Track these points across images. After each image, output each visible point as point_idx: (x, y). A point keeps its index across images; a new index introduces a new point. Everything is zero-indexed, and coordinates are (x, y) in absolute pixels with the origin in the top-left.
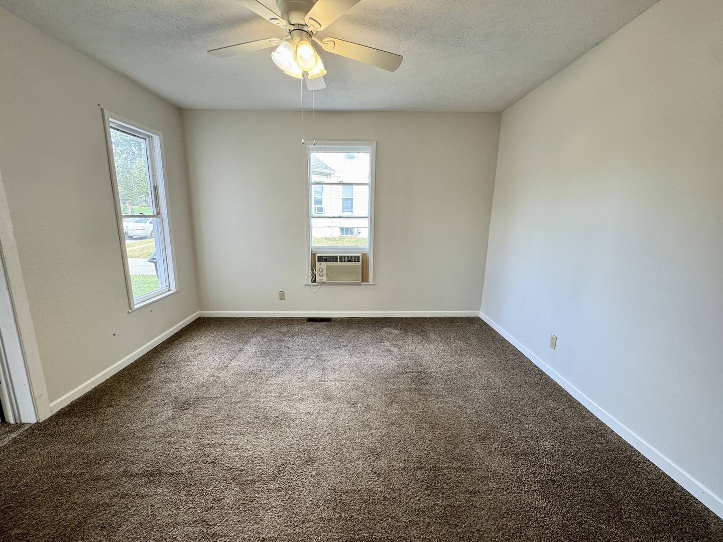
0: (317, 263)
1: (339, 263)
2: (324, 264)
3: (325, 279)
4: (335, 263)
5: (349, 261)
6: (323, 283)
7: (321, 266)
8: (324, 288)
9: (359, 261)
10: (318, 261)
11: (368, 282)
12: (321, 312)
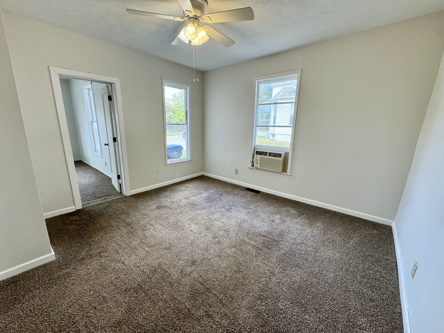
0: (255, 155)
1: (268, 157)
2: (259, 156)
3: (259, 166)
4: (265, 157)
5: (274, 156)
6: (257, 168)
7: (257, 157)
8: (258, 172)
9: (281, 157)
10: (256, 154)
11: (286, 172)
12: (255, 186)
